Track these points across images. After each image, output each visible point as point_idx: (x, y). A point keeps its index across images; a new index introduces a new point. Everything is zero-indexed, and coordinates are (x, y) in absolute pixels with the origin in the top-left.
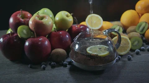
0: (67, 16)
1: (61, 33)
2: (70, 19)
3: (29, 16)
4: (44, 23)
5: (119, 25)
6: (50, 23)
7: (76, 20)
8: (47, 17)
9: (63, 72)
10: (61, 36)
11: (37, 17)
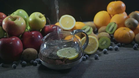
0: (40, 17)
1: (33, 33)
2: (43, 20)
3: (3, 17)
4: (17, 24)
5: (89, 26)
6: (22, 24)
7: (49, 21)
8: (20, 18)
9: (32, 71)
10: (33, 36)
11: (9, 18)
